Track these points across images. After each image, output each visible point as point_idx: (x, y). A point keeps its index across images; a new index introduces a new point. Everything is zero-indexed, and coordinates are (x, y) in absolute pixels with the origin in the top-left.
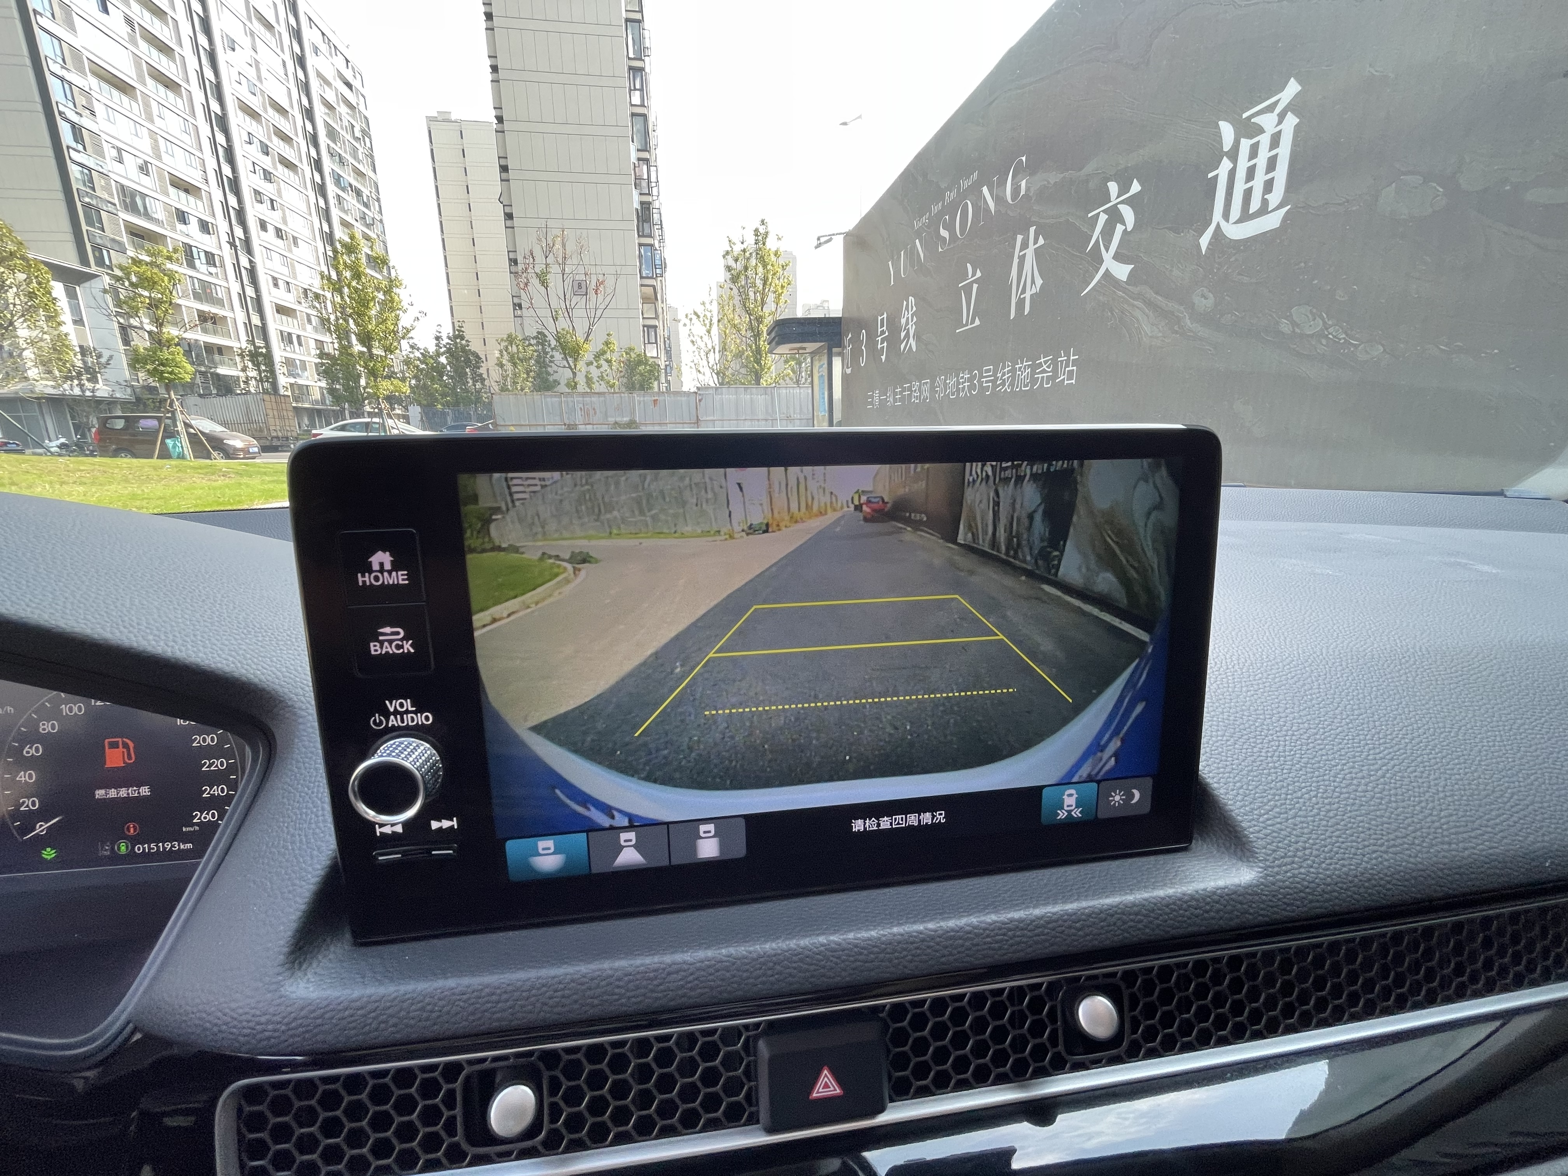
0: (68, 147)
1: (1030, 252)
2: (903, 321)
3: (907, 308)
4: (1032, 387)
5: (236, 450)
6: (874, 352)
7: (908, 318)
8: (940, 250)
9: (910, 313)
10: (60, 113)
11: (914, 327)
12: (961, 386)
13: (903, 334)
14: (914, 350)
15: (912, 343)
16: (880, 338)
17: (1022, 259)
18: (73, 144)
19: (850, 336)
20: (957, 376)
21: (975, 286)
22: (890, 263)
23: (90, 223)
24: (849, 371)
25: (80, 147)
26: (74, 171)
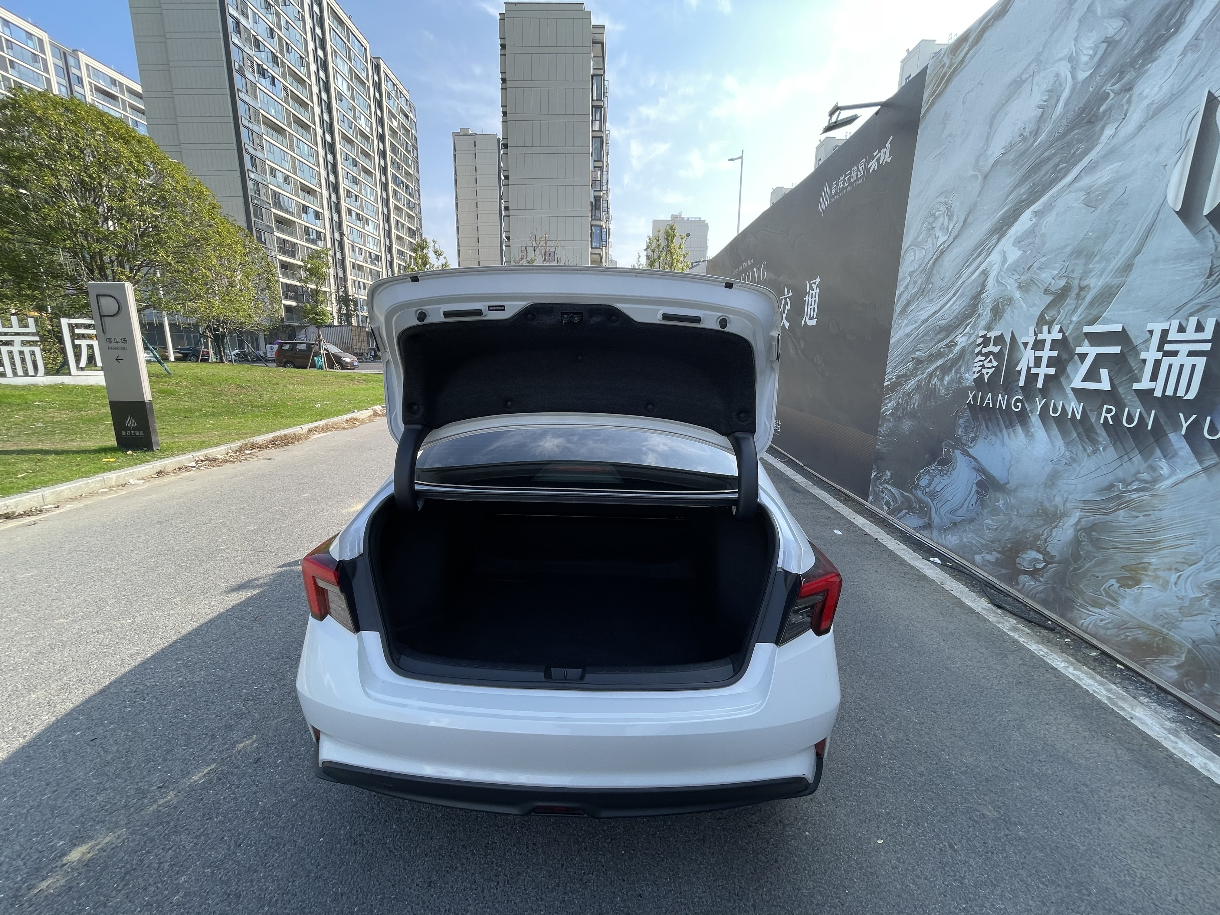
0: (248, 170)
5: (347, 363)
10: (246, 149)
18: (251, 168)
23: (256, 216)
25: (254, 170)
26: (250, 185)
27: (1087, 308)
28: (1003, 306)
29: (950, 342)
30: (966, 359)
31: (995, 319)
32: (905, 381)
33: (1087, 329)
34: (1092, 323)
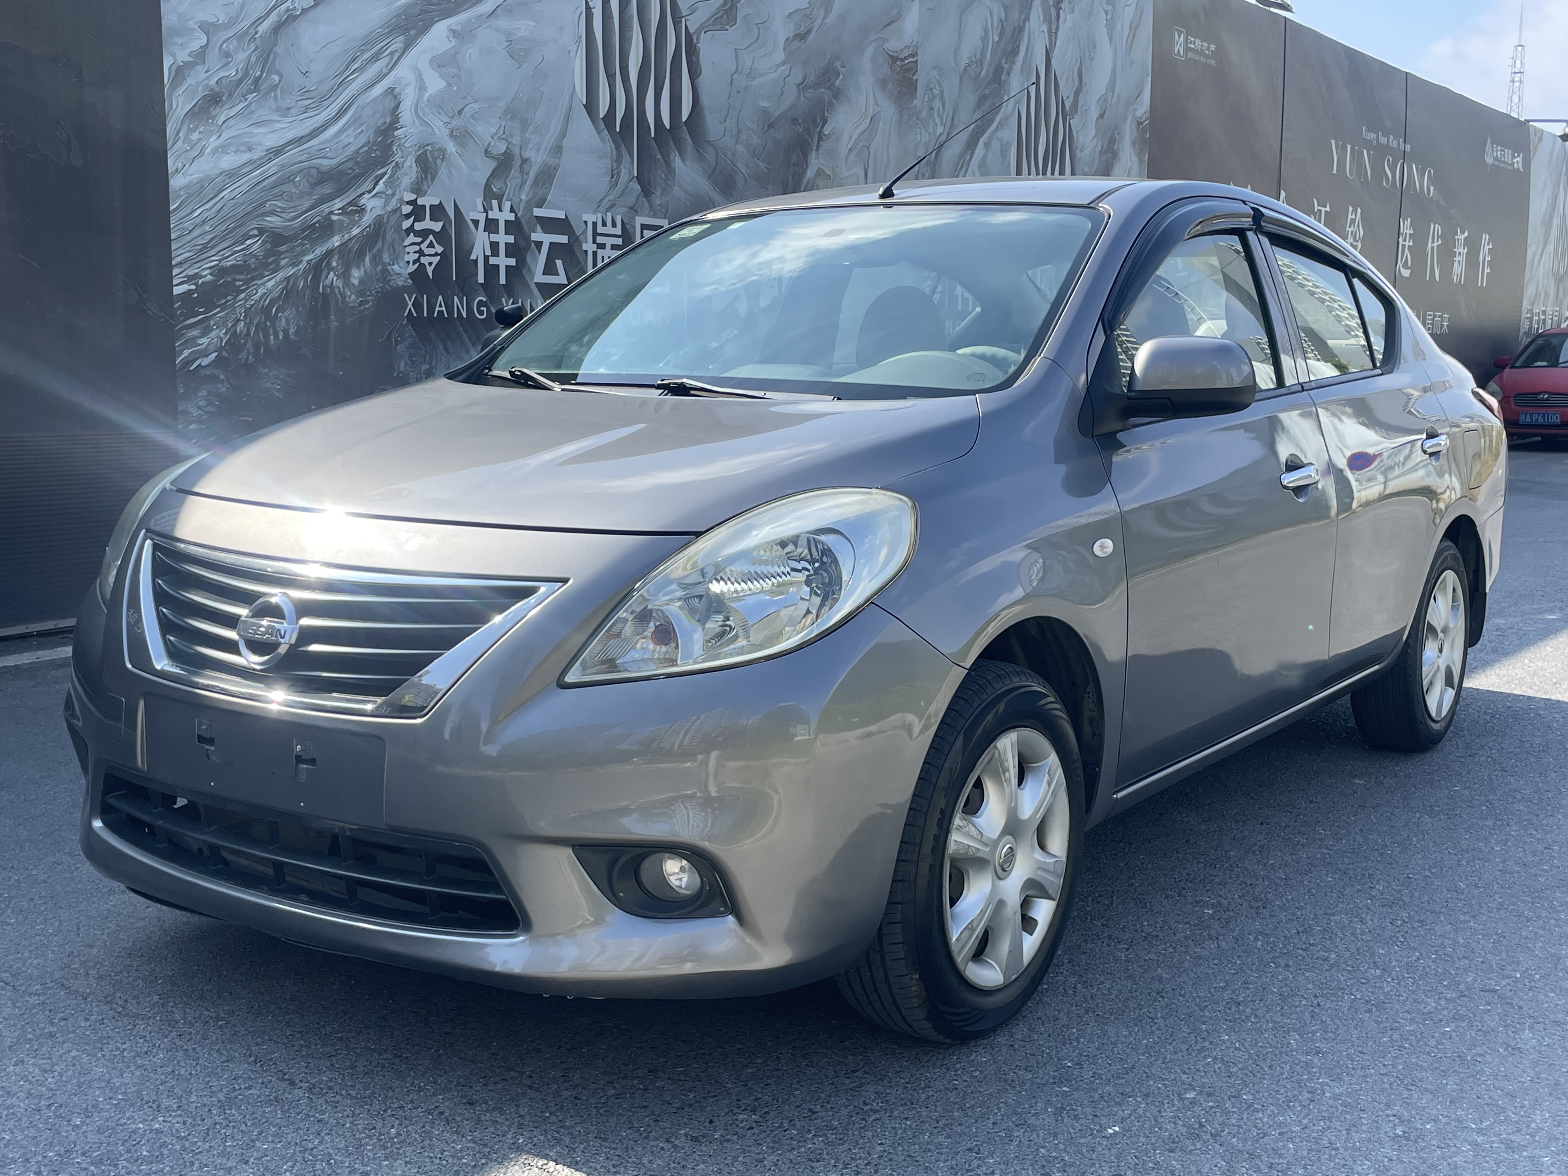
27: (532, 187)
28: (435, 160)
29: (350, 204)
30: (389, 237)
31: (426, 178)
32: (247, 282)
33: (538, 212)
34: (540, 205)
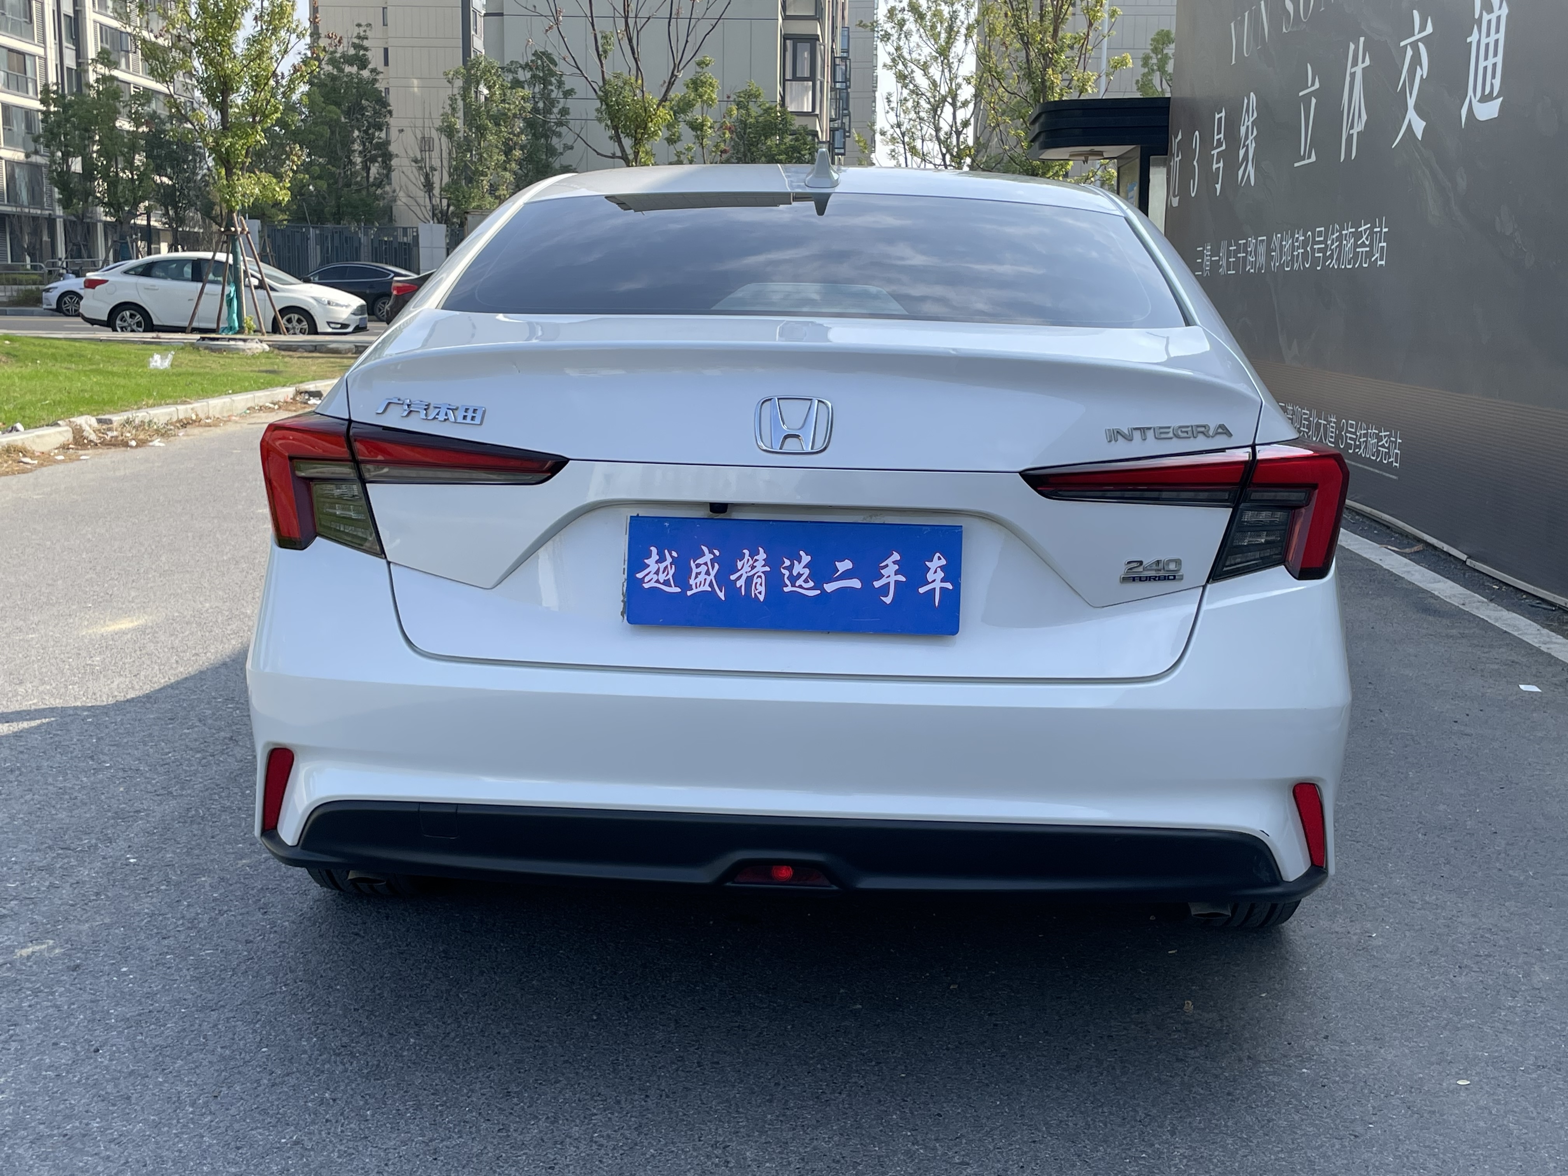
1: (1359, 70)
2: (1243, 130)
3: (1247, 111)
4: (1354, 265)
6: (1209, 177)
7: (1248, 127)
8: (1284, 30)
9: (1251, 120)
11: (1254, 145)
12: (1296, 253)
13: (1242, 152)
14: (1252, 183)
15: (1251, 169)
16: (1215, 152)
17: (1353, 75)
19: (1180, 137)
20: (1292, 236)
21: (1314, 101)
22: (1232, 25)
24: (1175, 202)
